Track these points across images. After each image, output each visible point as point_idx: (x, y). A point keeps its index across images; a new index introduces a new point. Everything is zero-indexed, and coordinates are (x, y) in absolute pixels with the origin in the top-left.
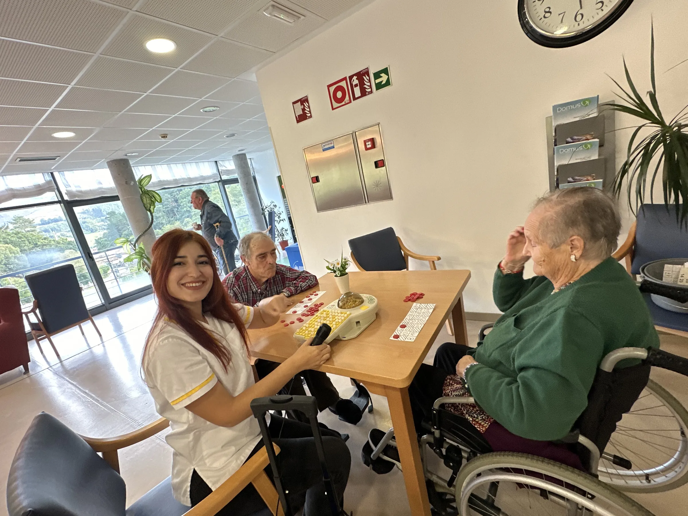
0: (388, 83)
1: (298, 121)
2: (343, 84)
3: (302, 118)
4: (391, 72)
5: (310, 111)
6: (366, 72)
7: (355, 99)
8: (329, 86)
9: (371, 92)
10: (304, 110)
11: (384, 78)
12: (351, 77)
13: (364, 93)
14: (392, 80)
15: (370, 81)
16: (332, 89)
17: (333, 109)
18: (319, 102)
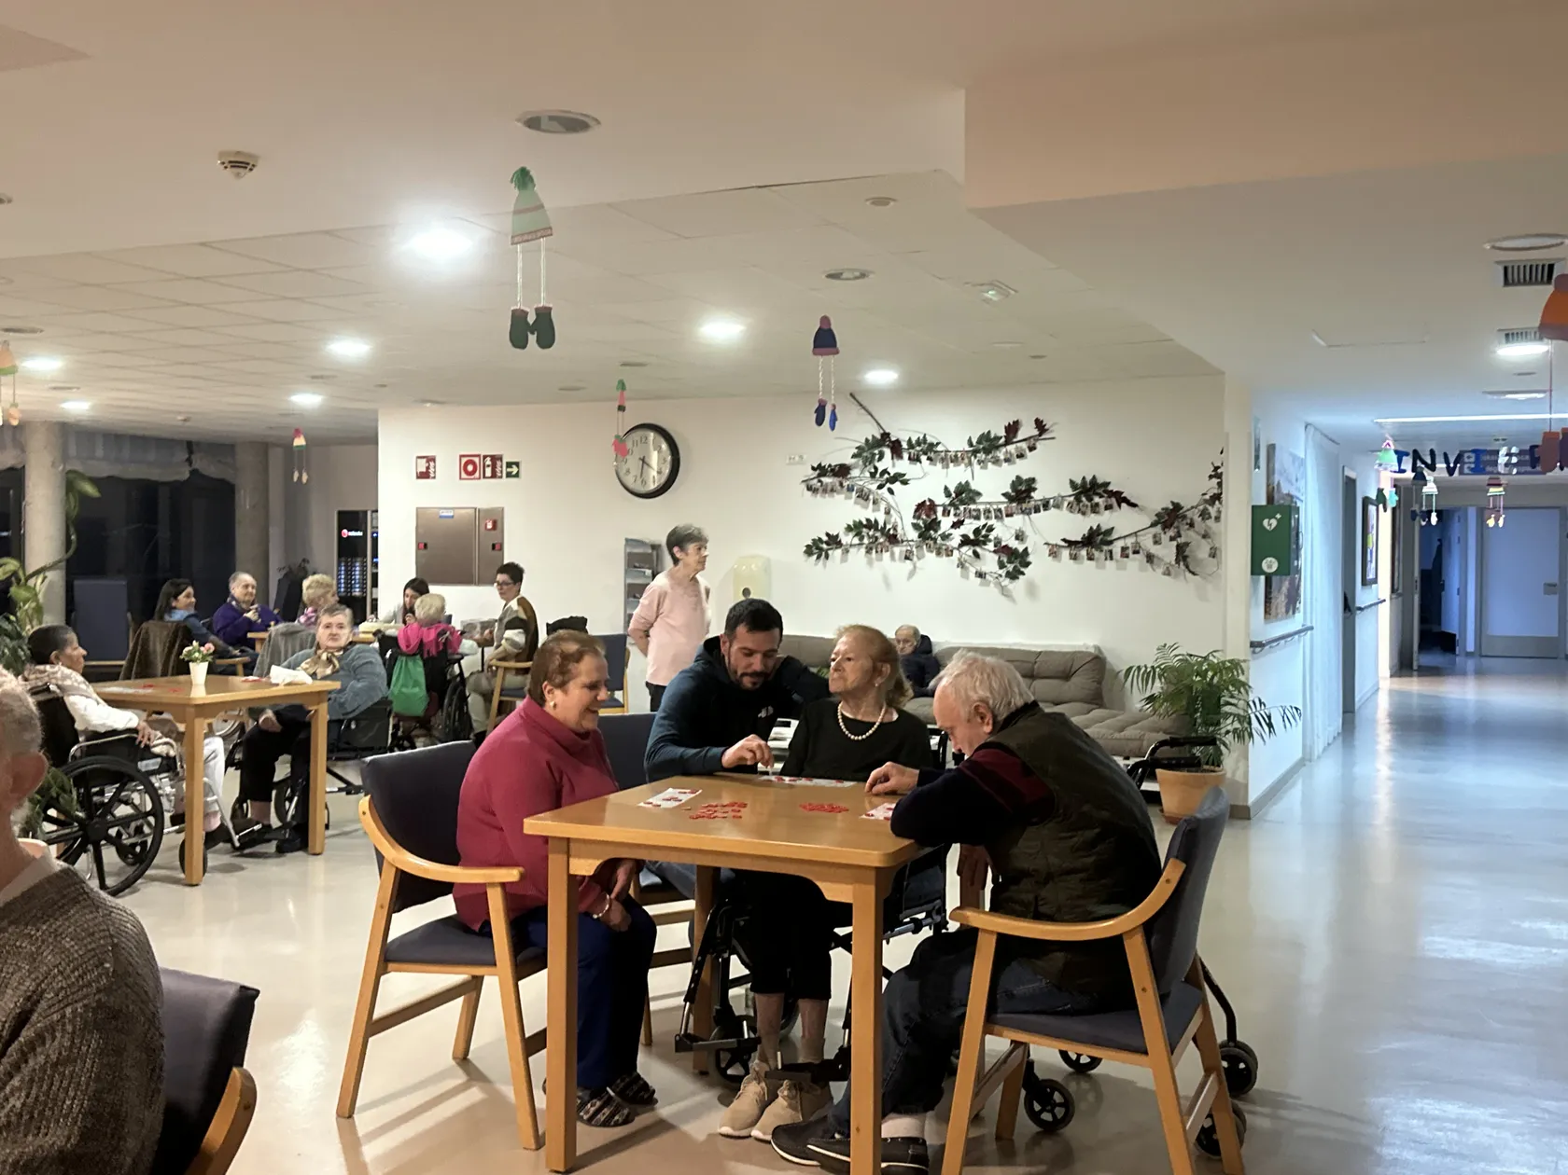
0: (517, 475)
1: (418, 477)
2: (476, 460)
3: (424, 475)
4: (522, 466)
5: (435, 472)
6: (500, 458)
7: (484, 477)
8: (462, 456)
9: (501, 477)
10: (428, 468)
11: (514, 470)
12: (485, 457)
13: (494, 475)
14: (522, 474)
15: (501, 467)
16: (464, 460)
17: (460, 479)
18: (447, 467)
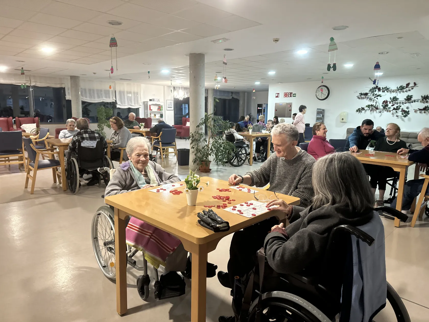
0: (295, 96)
2: (287, 93)
5: (279, 96)
6: (292, 93)
7: (289, 97)
8: (284, 93)
9: (292, 97)
11: (295, 95)
12: (289, 93)
14: (296, 96)
16: (285, 94)
17: (284, 97)
18: (282, 95)
